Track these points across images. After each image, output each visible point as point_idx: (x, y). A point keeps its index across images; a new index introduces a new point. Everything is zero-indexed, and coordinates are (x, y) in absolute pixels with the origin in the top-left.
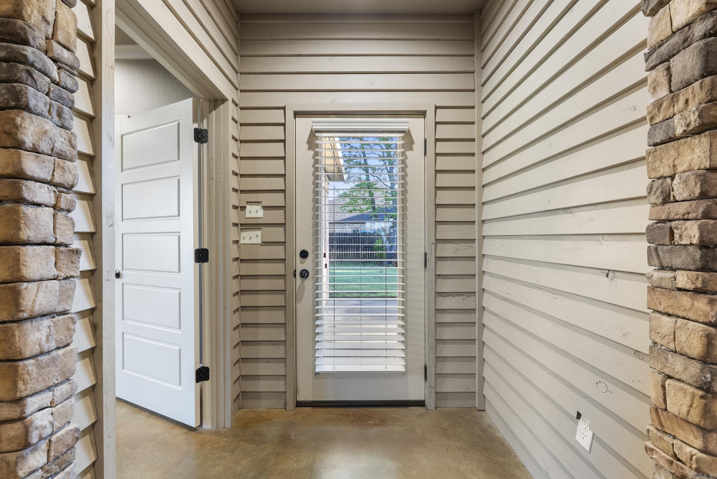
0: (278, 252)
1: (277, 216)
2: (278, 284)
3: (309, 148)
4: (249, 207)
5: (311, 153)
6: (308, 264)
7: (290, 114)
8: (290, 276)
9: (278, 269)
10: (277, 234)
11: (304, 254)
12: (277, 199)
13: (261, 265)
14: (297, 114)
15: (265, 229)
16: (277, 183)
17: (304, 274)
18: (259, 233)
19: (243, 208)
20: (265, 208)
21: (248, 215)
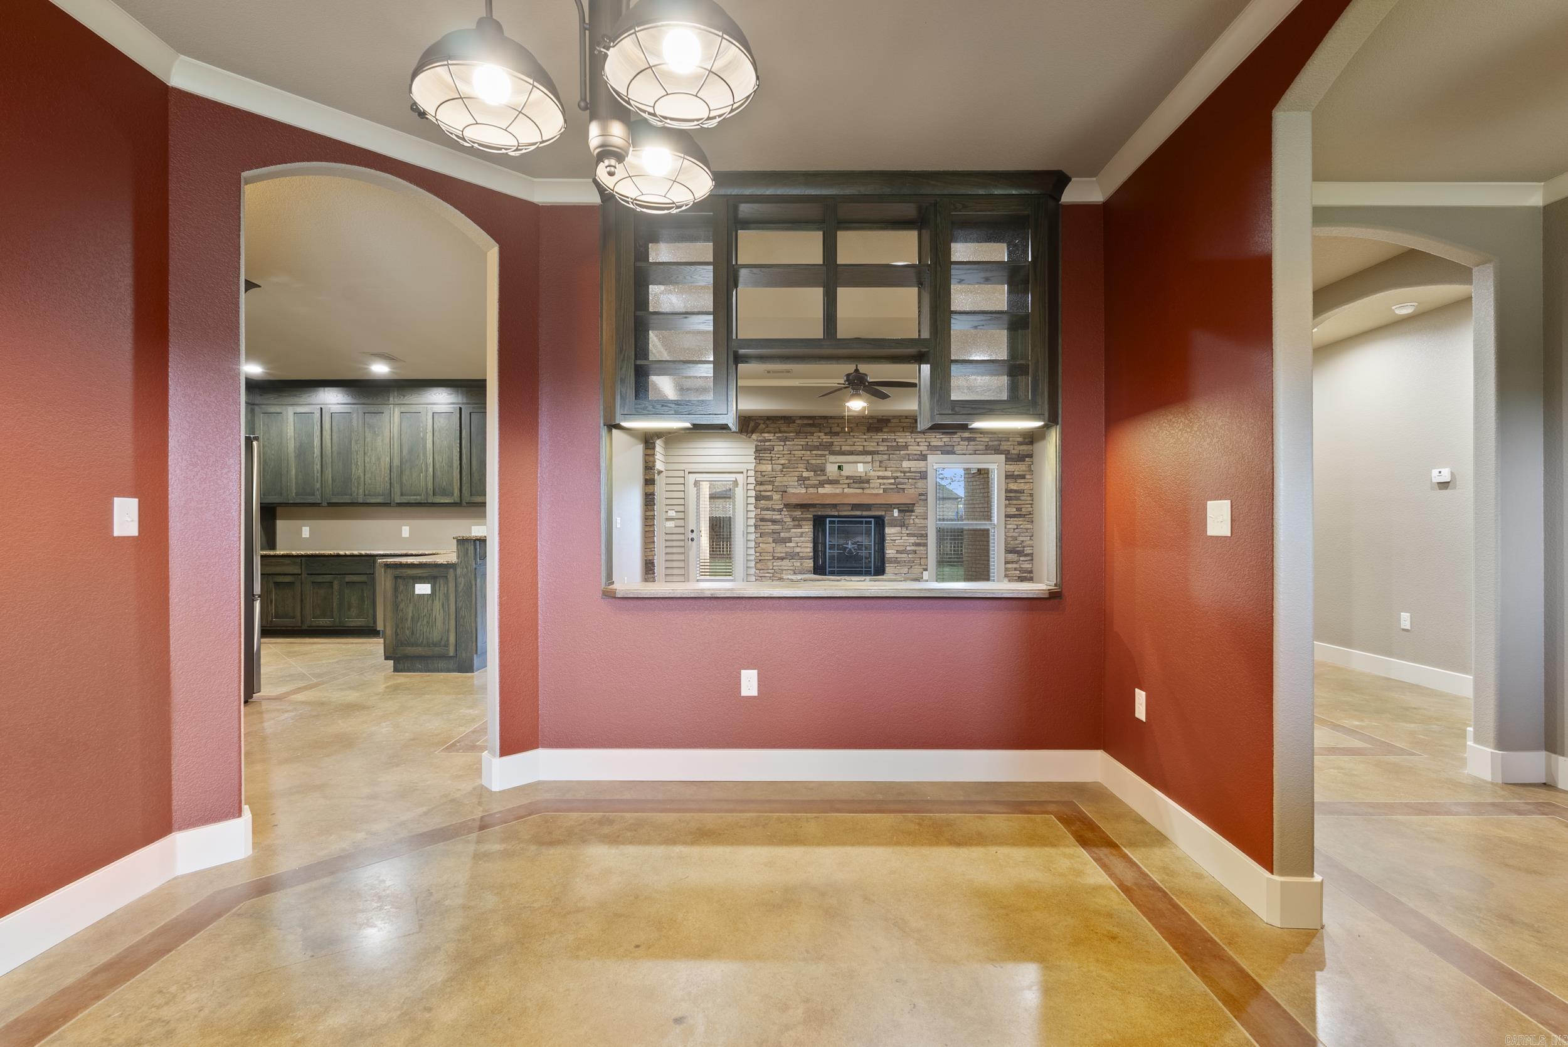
0: (681, 530)
1: (681, 515)
2: (682, 544)
3: (695, 487)
4: (669, 511)
5: (696, 488)
6: (694, 535)
7: (687, 473)
8: (686, 540)
9: (682, 537)
10: (681, 523)
11: (692, 531)
12: (681, 508)
13: (674, 536)
14: (689, 473)
15: (676, 520)
16: (681, 501)
17: (692, 540)
18: (674, 522)
19: (667, 512)
20: (676, 512)
21: (669, 515)
